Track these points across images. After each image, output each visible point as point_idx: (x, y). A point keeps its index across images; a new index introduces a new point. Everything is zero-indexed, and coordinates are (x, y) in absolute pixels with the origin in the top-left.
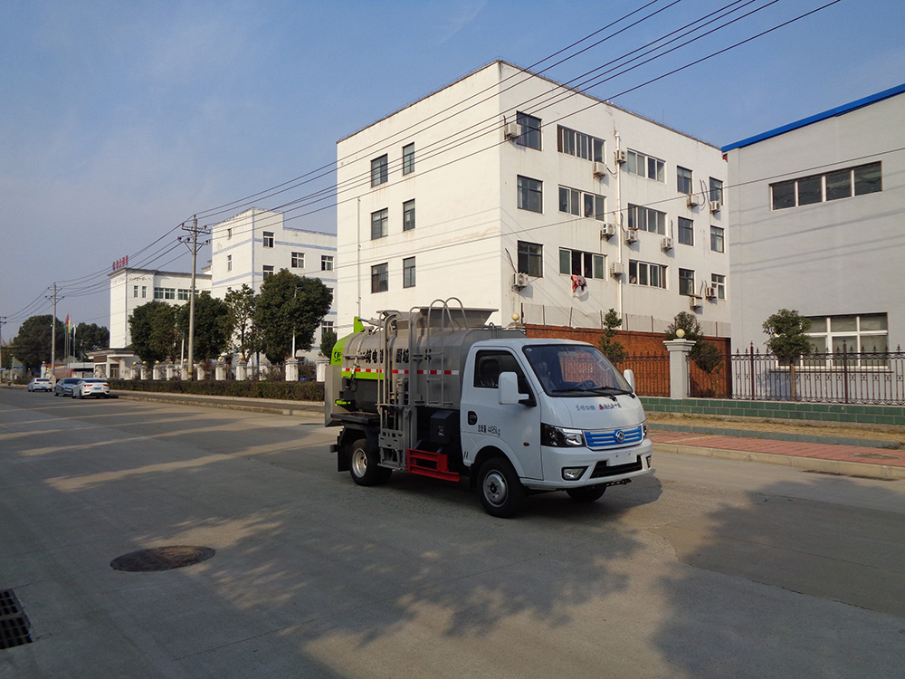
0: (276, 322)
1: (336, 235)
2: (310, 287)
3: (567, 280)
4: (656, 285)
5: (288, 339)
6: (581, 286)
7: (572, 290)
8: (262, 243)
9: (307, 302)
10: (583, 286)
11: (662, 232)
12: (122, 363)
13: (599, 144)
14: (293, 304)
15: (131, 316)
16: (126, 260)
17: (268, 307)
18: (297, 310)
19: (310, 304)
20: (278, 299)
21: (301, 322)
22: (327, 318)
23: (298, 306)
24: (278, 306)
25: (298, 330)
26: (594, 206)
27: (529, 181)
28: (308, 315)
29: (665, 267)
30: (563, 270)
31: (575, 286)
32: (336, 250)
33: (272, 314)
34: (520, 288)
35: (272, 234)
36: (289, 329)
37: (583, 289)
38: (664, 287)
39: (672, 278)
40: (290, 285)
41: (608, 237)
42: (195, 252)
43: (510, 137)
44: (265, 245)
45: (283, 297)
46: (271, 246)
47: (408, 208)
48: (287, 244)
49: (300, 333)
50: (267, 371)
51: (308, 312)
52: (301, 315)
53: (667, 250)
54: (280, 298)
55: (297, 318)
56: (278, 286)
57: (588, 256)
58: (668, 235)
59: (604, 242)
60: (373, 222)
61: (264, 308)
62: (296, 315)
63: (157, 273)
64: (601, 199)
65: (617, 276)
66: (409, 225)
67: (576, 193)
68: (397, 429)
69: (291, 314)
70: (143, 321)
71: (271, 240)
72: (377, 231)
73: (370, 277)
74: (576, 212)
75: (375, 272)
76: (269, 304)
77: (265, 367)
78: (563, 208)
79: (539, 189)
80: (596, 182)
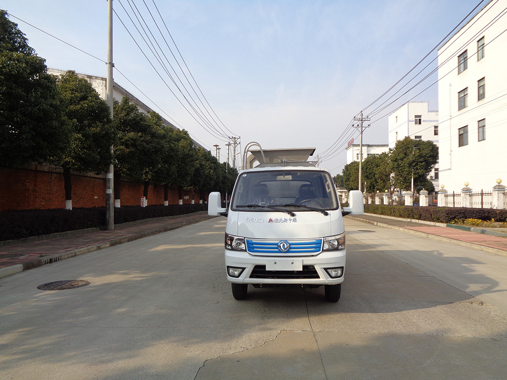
0: (401, 170)
1: (438, 111)
2: (424, 146)
5: (409, 179)
8: (414, 123)
9: (420, 156)
12: (343, 194)
14: (411, 158)
15: (343, 170)
16: (353, 140)
17: (396, 160)
18: (414, 161)
19: (423, 157)
20: (402, 155)
21: (417, 169)
22: (436, 166)
23: (414, 159)
24: (402, 160)
25: (415, 174)
28: (421, 164)
32: (437, 121)
33: (398, 165)
35: (420, 116)
36: (409, 173)
40: (409, 146)
42: (362, 132)
44: (416, 123)
45: (405, 154)
46: (420, 123)
47: (481, 84)
48: (431, 121)
49: (417, 176)
50: (397, 199)
51: (422, 162)
52: (416, 164)
54: (403, 155)
55: (414, 166)
56: (402, 148)
60: (459, 98)
61: (394, 161)
62: (414, 164)
63: (369, 146)
66: (481, 96)
69: (410, 165)
70: (348, 172)
71: (420, 120)
72: (462, 104)
73: (458, 136)
75: (462, 132)
76: (396, 159)
77: (396, 197)
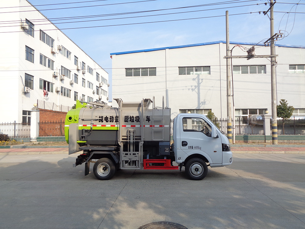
3: (42, 92)
4: (68, 97)
6: (46, 94)
7: (43, 96)
10: (47, 94)
11: (70, 78)
13: (53, 40)
26: (51, 64)
27: (29, 49)
29: (70, 90)
30: (41, 88)
31: (45, 94)
34: (26, 93)
37: (47, 96)
38: (70, 98)
39: (72, 94)
41: (55, 77)
43: (23, 28)
53: (71, 84)
57: (49, 83)
58: (71, 79)
59: (54, 78)
64: (53, 62)
65: (58, 92)
67: (45, 57)
68: (130, 151)
74: (45, 65)
78: (41, 63)
79: (33, 53)
80: (52, 55)
